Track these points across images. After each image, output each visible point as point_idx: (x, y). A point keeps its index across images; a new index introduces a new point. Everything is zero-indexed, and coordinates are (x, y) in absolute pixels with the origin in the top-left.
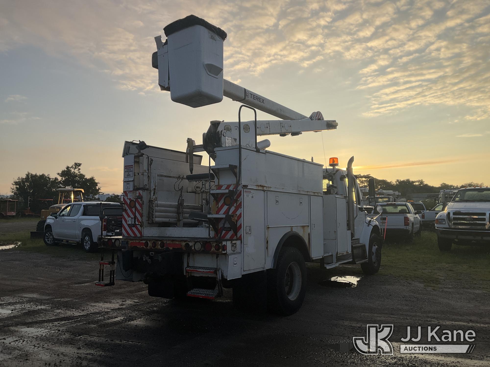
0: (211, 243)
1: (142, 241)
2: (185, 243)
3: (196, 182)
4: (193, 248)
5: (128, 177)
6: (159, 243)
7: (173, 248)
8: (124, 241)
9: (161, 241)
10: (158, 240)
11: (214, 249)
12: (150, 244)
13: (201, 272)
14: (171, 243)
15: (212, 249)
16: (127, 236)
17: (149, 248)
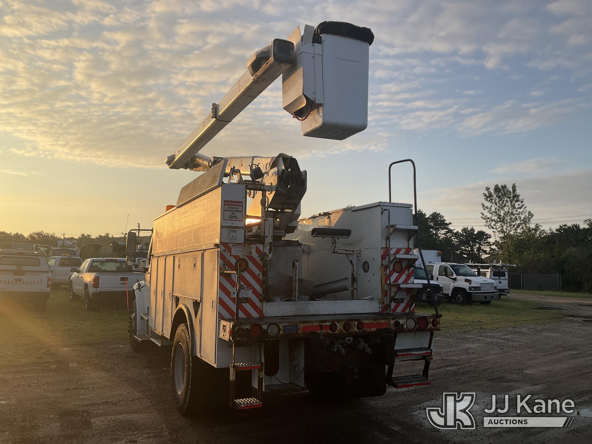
0: (427, 318)
1: (325, 324)
2: (394, 321)
3: (323, 238)
4: (405, 327)
5: (232, 219)
6: (355, 324)
7: (377, 329)
8: (289, 326)
9: (357, 321)
10: (351, 320)
11: (431, 325)
12: (339, 326)
13: (417, 354)
14: (375, 322)
15: (429, 326)
16: (232, 318)
17: (338, 332)
